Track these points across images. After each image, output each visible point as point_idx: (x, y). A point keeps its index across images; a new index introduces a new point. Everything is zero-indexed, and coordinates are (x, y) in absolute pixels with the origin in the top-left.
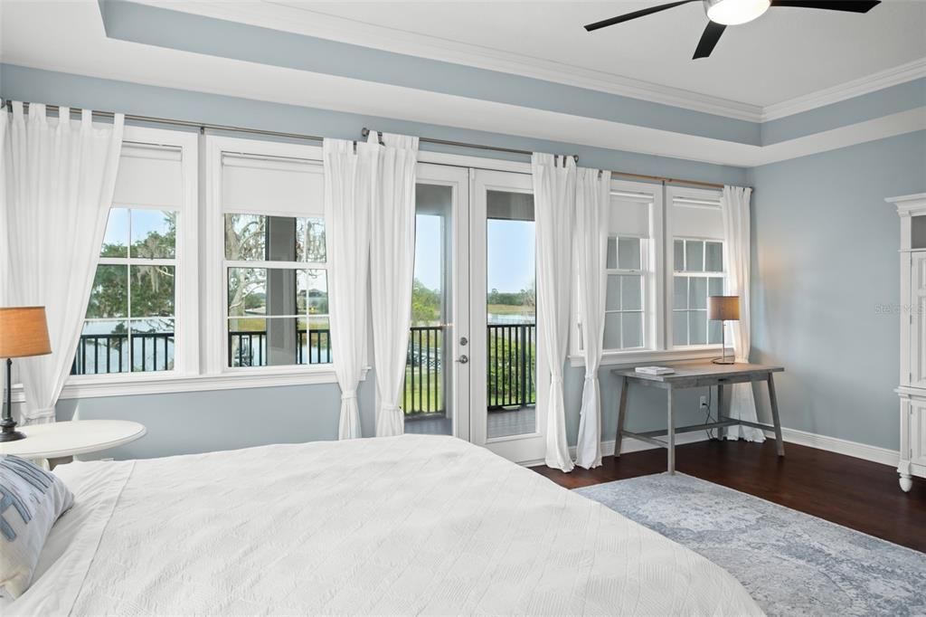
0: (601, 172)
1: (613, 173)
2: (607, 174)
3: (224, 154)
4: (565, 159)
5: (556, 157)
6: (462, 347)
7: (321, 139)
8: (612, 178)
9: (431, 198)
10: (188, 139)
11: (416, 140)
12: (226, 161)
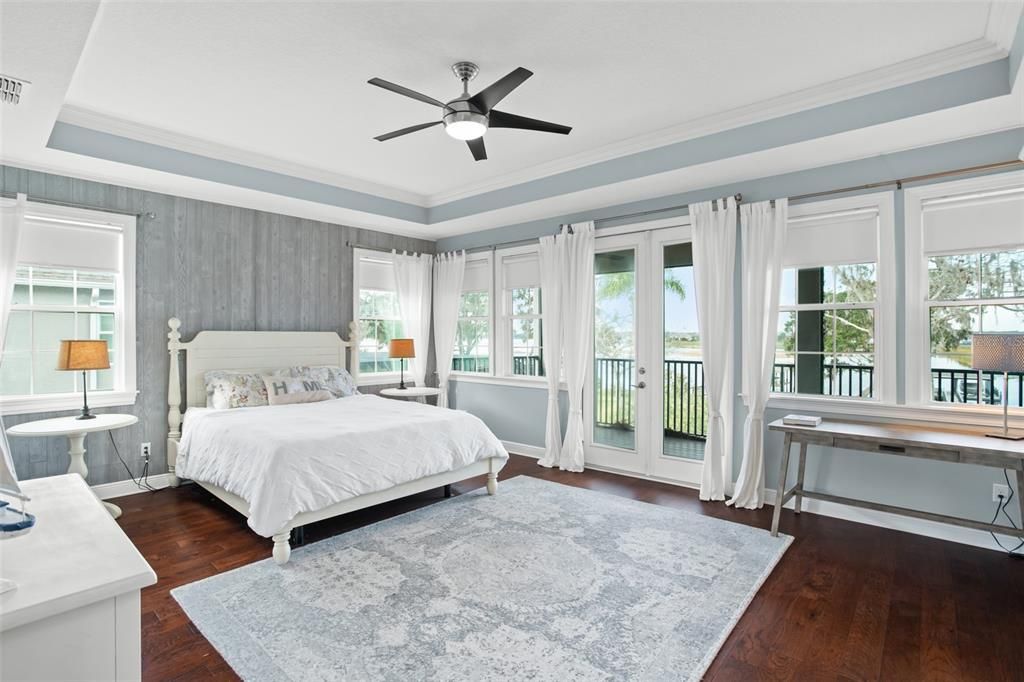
0: (773, 202)
1: (789, 199)
2: (782, 203)
3: (503, 258)
4: (725, 200)
5: (714, 202)
6: (640, 375)
7: (538, 239)
8: (789, 204)
9: (615, 262)
10: (488, 254)
11: (592, 223)
12: (505, 262)
